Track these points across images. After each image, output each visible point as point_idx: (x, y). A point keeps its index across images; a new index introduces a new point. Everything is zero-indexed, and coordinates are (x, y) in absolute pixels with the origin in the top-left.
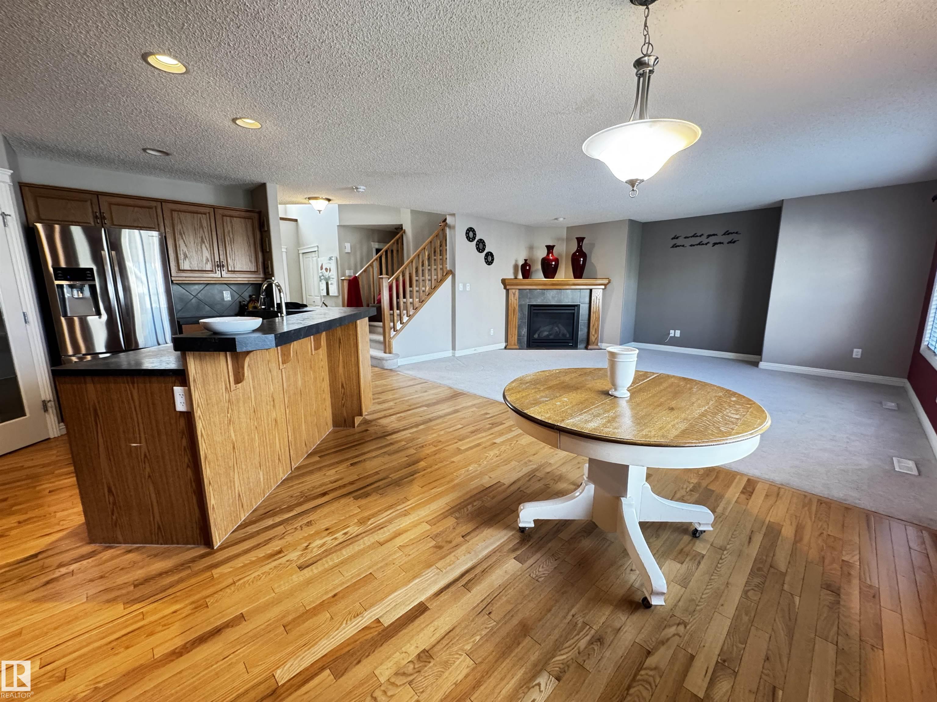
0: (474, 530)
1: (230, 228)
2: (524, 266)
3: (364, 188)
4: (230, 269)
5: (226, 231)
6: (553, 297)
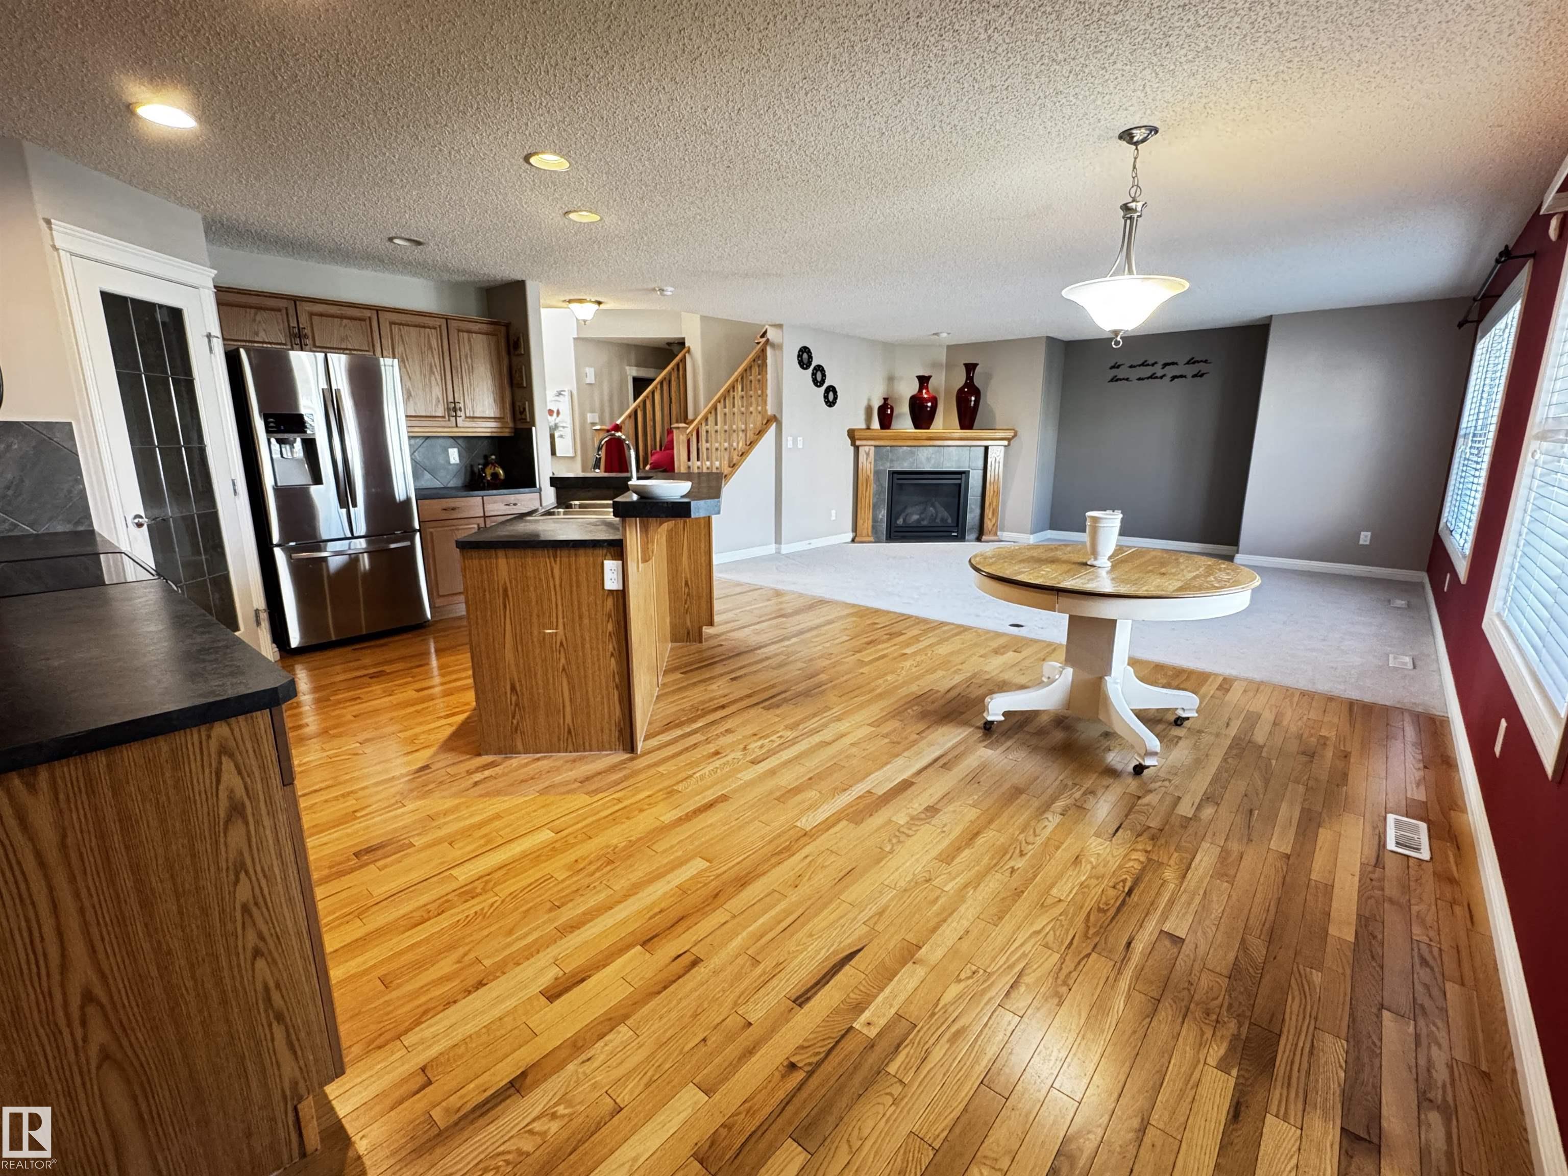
0: (928, 727)
1: (467, 348)
2: (882, 410)
3: (672, 289)
4: (468, 415)
5: (463, 353)
6: (928, 459)
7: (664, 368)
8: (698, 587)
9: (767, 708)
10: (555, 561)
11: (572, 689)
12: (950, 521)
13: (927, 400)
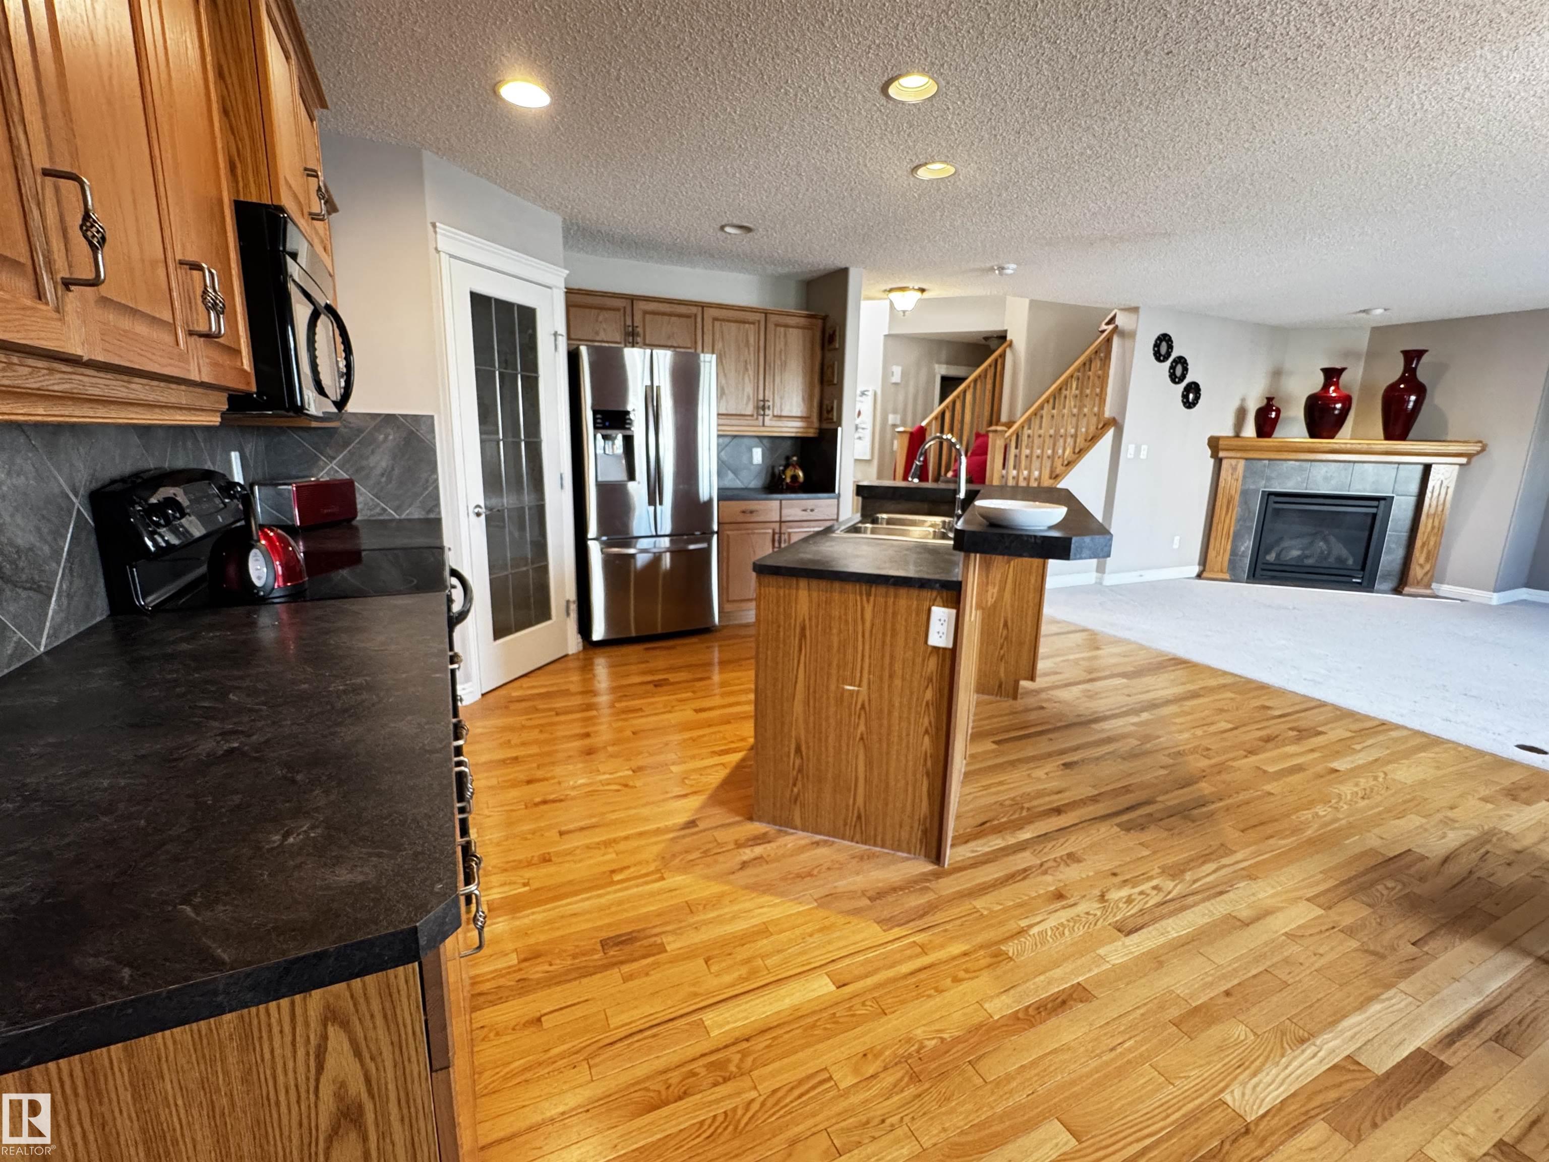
1: (783, 343)
2: (1262, 411)
3: (1017, 267)
4: (775, 414)
5: (778, 349)
6: (1327, 479)
7: (978, 366)
8: (1020, 631)
9: (1127, 828)
10: (868, 601)
11: (869, 764)
12: (1350, 562)
13: (1336, 400)
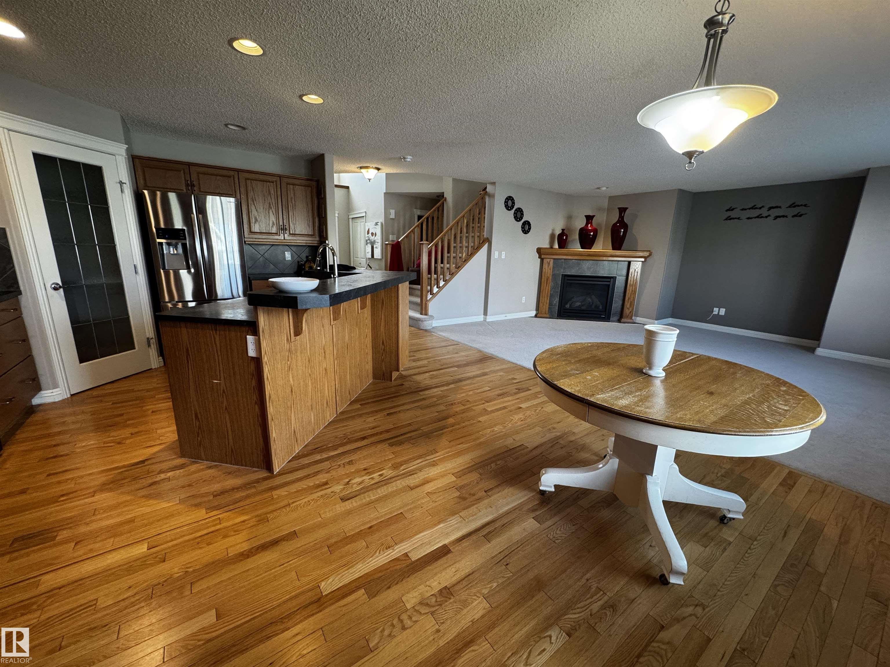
0: (496, 487)
1: (292, 195)
2: (560, 236)
3: (411, 157)
4: (291, 233)
5: (289, 197)
6: (589, 268)
7: (430, 209)
8: (390, 346)
11: (232, 422)
12: (601, 308)
13: (591, 231)
